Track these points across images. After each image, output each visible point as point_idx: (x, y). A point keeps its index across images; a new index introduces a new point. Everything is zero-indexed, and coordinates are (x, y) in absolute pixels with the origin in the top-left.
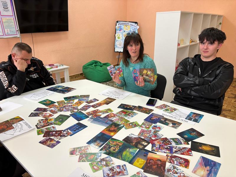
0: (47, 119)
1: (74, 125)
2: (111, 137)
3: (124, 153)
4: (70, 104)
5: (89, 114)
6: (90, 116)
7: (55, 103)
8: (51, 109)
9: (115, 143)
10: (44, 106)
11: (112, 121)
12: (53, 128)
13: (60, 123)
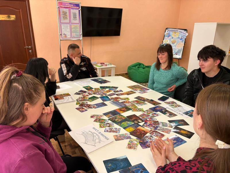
0: (84, 97)
1: (100, 103)
2: (119, 114)
3: (123, 123)
4: (102, 91)
5: (112, 99)
6: (112, 100)
7: (93, 89)
8: (89, 92)
9: (120, 117)
10: (86, 89)
11: (125, 105)
12: (86, 102)
13: (91, 101)
